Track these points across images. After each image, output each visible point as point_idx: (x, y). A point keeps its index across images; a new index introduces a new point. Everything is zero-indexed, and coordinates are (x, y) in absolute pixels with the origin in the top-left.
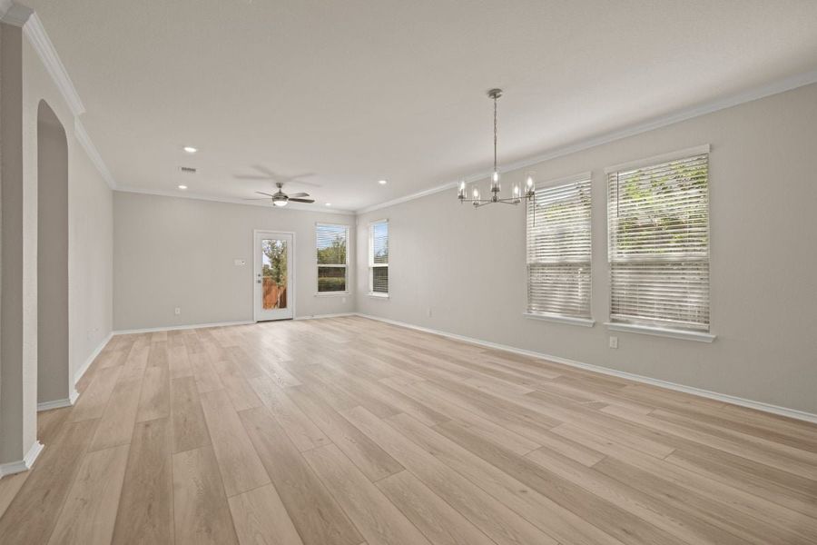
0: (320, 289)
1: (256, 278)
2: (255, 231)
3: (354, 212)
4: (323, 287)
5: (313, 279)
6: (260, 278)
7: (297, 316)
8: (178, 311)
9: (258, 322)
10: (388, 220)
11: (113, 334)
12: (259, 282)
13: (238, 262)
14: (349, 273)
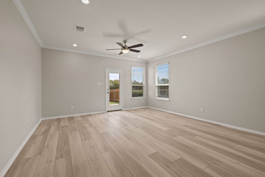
0: (133, 96)
1: (107, 91)
2: (106, 69)
3: (147, 61)
4: (134, 95)
5: (130, 91)
6: (109, 91)
7: (124, 108)
8: (72, 107)
9: (108, 111)
10: (169, 63)
11: (41, 119)
12: (108, 93)
13: (99, 84)
14: (145, 88)
